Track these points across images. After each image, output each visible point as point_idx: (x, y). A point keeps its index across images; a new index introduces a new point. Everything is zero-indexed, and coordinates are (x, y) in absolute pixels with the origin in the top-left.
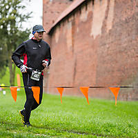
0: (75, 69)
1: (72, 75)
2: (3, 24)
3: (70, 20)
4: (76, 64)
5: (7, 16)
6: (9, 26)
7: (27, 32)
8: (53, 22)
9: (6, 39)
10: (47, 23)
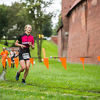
0: (88, 43)
1: (86, 47)
2: (31, 10)
3: (83, 5)
4: (89, 39)
5: (34, 4)
6: (36, 11)
7: (50, 15)
8: (70, 7)
9: (33, 22)
10: (65, 8)
